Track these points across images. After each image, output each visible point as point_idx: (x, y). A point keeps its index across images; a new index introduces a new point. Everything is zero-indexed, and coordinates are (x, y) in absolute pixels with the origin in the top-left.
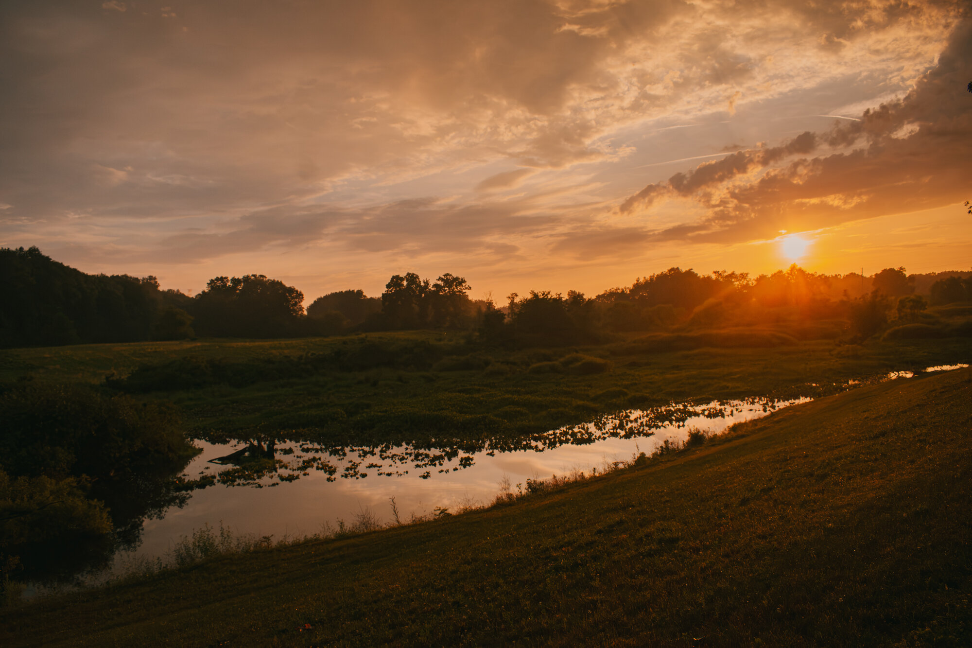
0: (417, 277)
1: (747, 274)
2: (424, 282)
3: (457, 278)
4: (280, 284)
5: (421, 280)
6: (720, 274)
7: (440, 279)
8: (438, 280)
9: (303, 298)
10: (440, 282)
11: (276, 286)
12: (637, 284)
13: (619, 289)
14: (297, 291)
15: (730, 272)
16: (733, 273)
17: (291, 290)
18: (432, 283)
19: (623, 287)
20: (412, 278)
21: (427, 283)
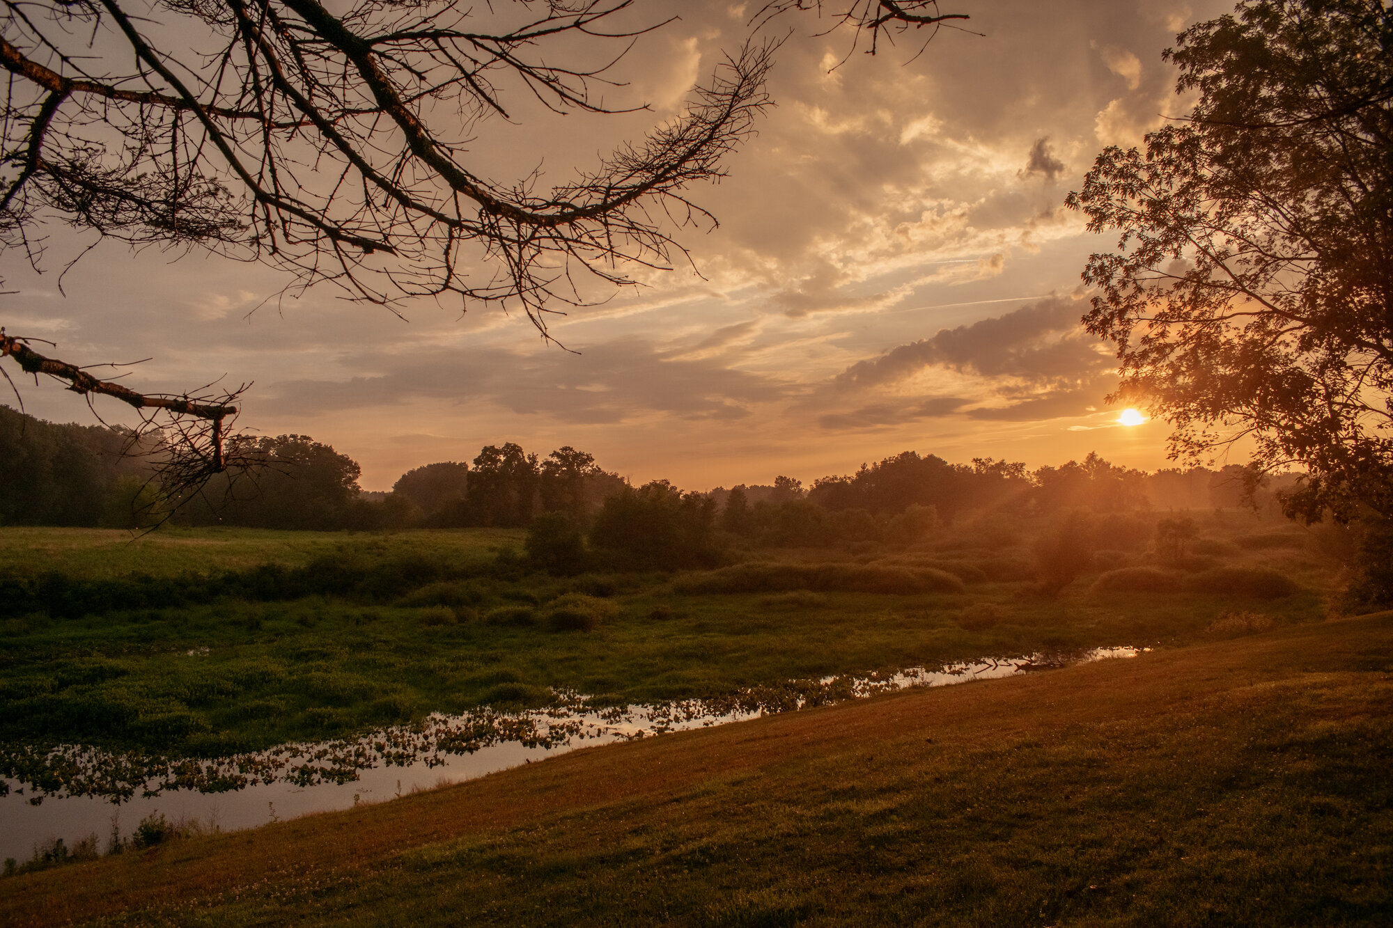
0: (520, 450)
1: (1022, 465)
2: (529, 458)
3: (581, 454)
4: (329, 450)
5: (526, 455)
6: (983, 464)
7: (555, 454)
8: (552, 456)
9: (359, 472)
10: (555, 460)
11: (324, 452)
12: (862, 472)
13: (836, 479)
14: (351, 462)
15: (997, 461)
16: (1002, 463)
17: (344, 461)
18: (540, 461)
19: (843, 476)
20: (513, 451)
21: (533, 459)
